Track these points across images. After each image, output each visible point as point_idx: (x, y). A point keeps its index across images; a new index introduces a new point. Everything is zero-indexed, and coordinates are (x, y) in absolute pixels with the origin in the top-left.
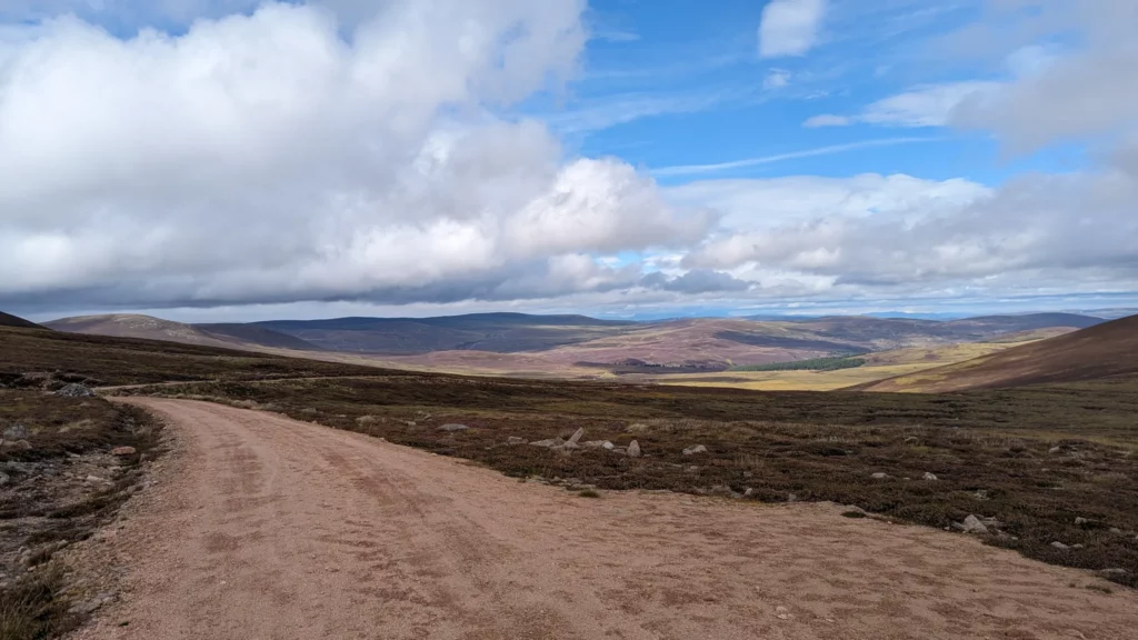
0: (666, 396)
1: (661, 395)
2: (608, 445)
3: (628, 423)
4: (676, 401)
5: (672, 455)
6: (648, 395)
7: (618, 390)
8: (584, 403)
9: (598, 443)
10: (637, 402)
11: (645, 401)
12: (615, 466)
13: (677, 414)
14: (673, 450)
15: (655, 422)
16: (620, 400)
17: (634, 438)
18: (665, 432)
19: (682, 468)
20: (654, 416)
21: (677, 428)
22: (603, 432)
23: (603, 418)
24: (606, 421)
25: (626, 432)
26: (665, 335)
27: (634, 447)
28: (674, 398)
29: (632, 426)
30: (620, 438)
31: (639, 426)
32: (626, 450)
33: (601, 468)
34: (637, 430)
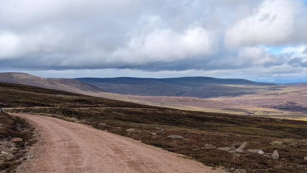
0: (293, 126)
1: (290, 125)
2: (261, 152)
3: (271, 141)
4: (298, 129)
5: (297, 160)
6: (282, 125)
7: (264, 121)
8: (245, 127)
9: (255, 151)
10: (275, 129)
11: (280, 128)
12: (265, 164)
13: (299, 136)
14: (298, 157)
15: (287, 140)
16: (266, 127)
17: (275, 149)
18: (293, 146)
19: (304, 168)
20: (285, 137)
21: (300, 145)
22: (257, 144)
23: (256, 136)
24: (259, 138)
25: (270, 145)
26: (293, 92)
27: (276, 154)
28: (297, 127)
29: (274, 142)
30: (268, 149)
31: (278, 142)
32: (271, 155)
33: (257, 164)
34: (277, 144)
